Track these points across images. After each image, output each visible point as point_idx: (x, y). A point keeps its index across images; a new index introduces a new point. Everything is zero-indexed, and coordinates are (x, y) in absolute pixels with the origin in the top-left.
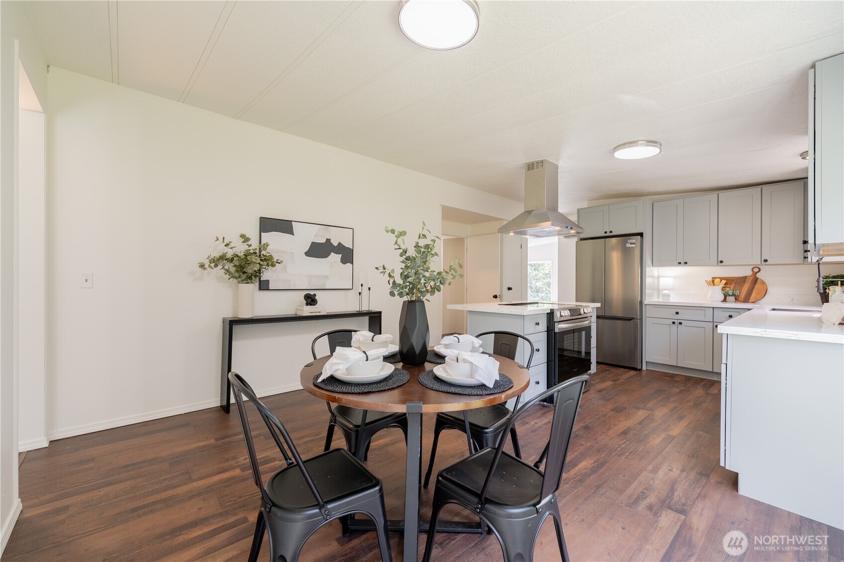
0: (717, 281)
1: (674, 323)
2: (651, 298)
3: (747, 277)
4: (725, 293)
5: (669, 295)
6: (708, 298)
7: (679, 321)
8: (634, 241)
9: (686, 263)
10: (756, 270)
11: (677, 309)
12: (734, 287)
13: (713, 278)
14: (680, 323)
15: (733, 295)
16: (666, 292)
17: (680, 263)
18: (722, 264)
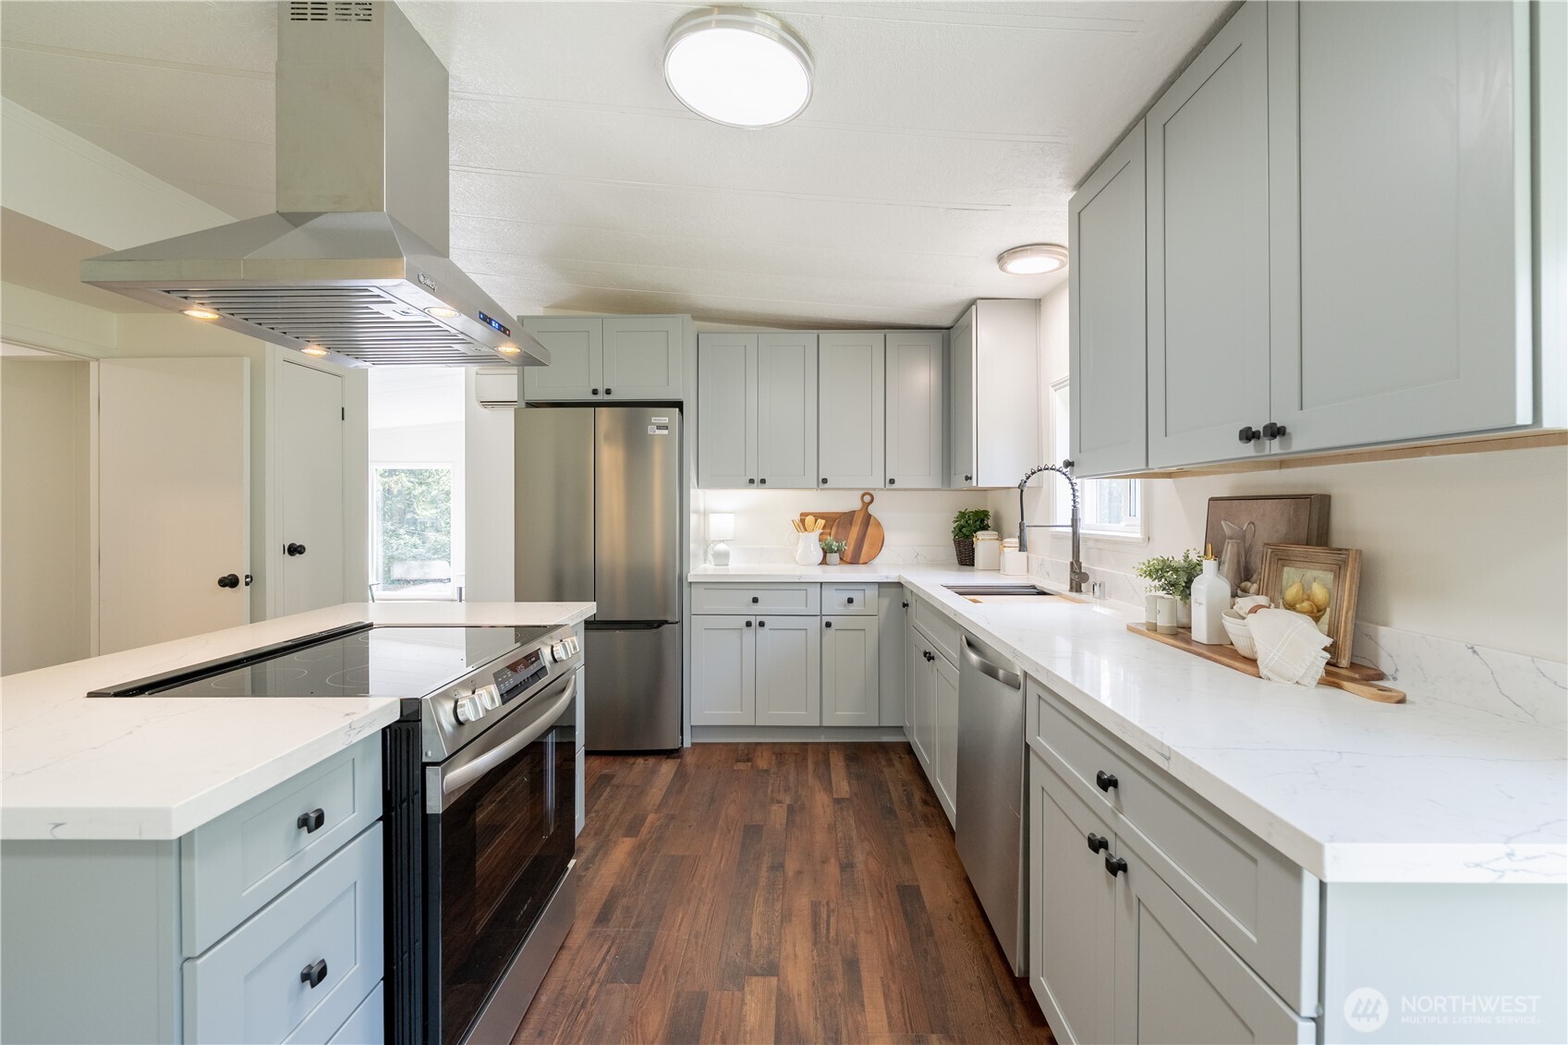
0: (809, 520)
1: (749, 624)
2: (700, 568)
3: (854, 511)
4: (825, 548)
5: (726, 555)
6: (797, 558)
7: (760, 619)
8: (664, 420)
9: (763, 481)
10: (868, 498)
11: (755, 590)
12: (836, 533)
13: (802, 515)
14: (762, 624)
15: (839, 551)
16: (721, 547)
17: (752, 481)
18: (826, 486)
